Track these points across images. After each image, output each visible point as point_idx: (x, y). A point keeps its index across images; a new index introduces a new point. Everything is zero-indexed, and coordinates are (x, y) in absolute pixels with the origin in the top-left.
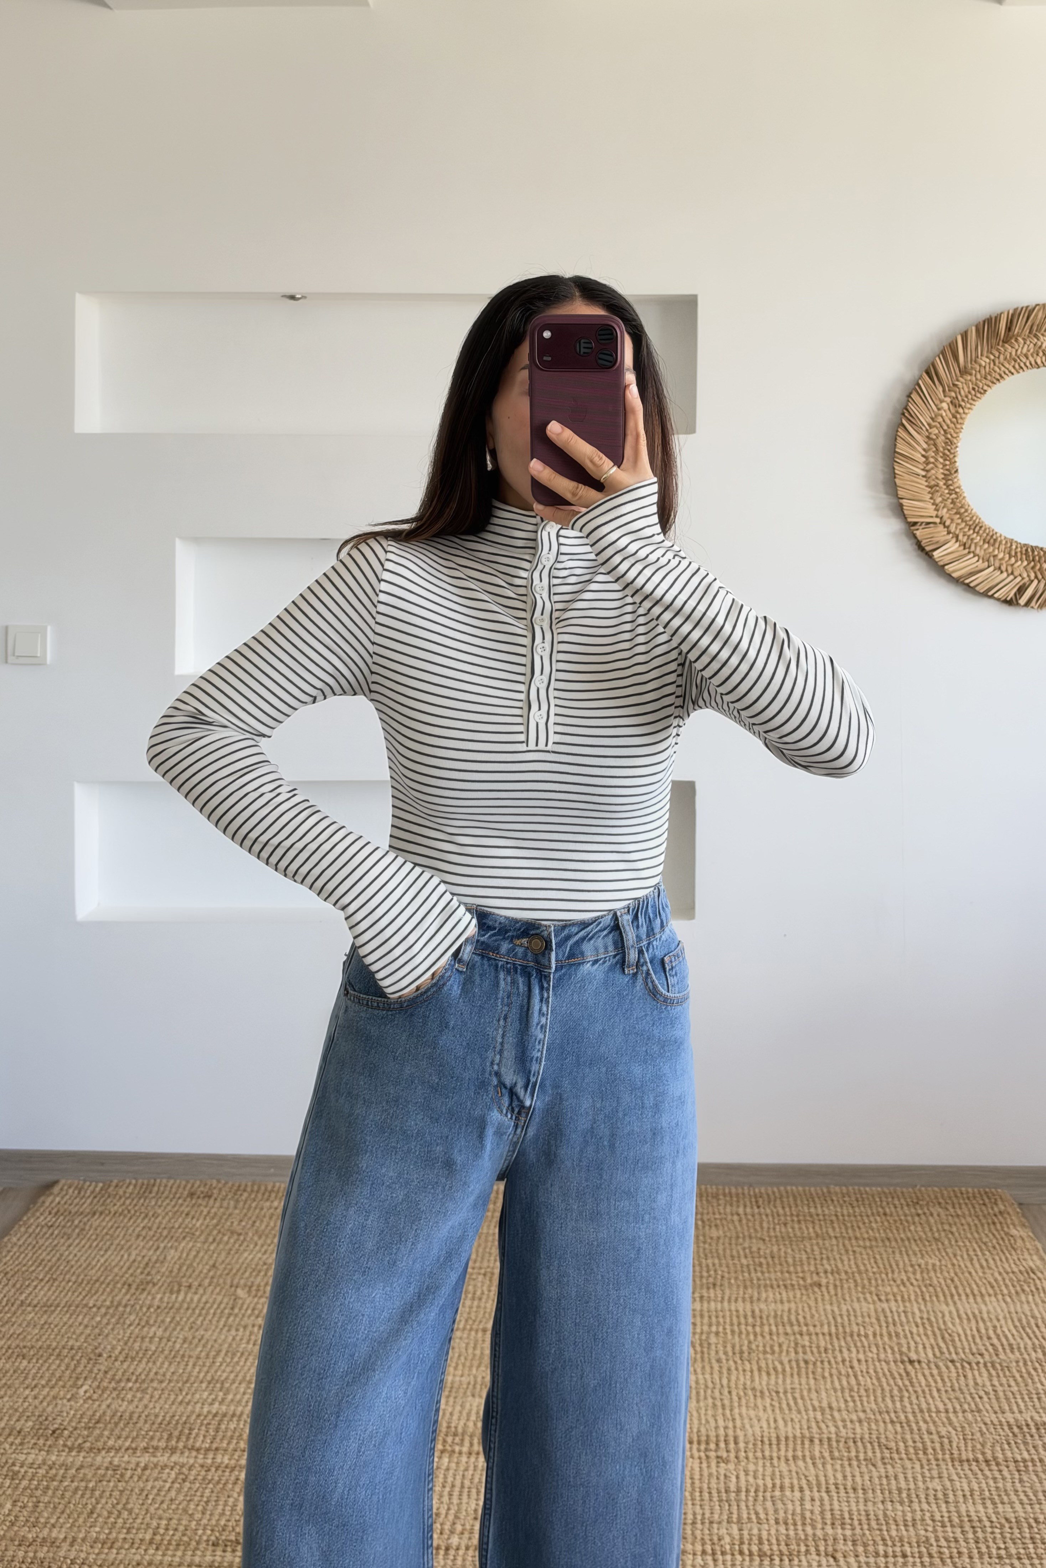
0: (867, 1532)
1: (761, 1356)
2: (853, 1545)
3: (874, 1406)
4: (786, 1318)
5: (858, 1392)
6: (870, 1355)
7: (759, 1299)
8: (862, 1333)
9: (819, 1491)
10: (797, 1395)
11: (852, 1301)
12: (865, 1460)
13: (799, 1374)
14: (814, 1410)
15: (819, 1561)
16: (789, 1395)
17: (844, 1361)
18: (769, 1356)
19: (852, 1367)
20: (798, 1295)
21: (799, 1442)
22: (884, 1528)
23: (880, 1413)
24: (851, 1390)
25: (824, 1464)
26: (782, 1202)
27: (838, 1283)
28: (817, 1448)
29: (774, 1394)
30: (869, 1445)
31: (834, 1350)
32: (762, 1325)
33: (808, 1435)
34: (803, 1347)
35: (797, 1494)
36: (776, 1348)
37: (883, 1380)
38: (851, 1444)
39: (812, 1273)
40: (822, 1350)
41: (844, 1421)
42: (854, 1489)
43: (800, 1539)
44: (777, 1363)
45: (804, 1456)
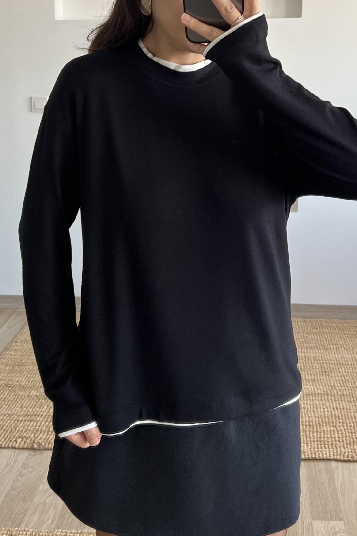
0: (348, 421)
1: (308, 370)
2: (342, 424)
3: (351, 386)
4: (317, 358)
5: (345, 381)
6: (350, 370)
7: (307, 352)
8: (346, 363)
9: (330, 409)
10: (322, 382)
11: (343, 354)
12: (347, 401)
13: (323, 375)
14: (329, 386)
15: (330, 428)
16: (319, 382)
17: (340, 372)
18: (311, 370)
19: (343, 374)
20: (322, 351)
21: (323, 396)
22: (354, 419)
23: (353, 387)
24: (342, 380)
25: (332, 402)
26: (315, 322)
27: (337, 348)
28: (330, 397)
29: (313, 382)
30: (349, 397)
31: (336, 369)
32: (308, 360)
33: (326, 393)
34: (324, 367)
35: (322, 410)
36: (314, 367)
37: (354, 378)
38: (342, 396)
39: (327, 344)
40: (331, 368)
41: (339, 389)
42: (343, 409)
43: (323, 422)
44: (314, 372)
45: (325, 400)
